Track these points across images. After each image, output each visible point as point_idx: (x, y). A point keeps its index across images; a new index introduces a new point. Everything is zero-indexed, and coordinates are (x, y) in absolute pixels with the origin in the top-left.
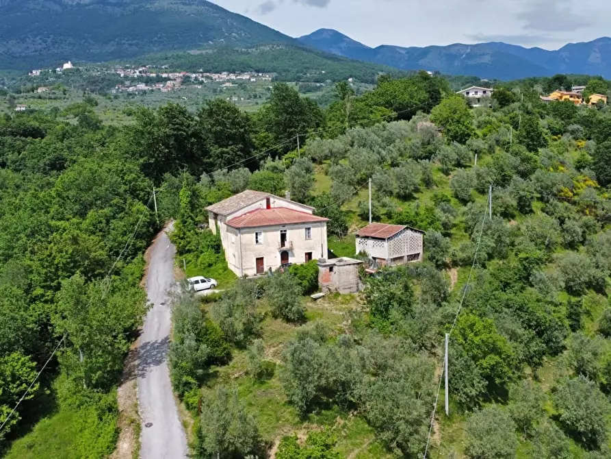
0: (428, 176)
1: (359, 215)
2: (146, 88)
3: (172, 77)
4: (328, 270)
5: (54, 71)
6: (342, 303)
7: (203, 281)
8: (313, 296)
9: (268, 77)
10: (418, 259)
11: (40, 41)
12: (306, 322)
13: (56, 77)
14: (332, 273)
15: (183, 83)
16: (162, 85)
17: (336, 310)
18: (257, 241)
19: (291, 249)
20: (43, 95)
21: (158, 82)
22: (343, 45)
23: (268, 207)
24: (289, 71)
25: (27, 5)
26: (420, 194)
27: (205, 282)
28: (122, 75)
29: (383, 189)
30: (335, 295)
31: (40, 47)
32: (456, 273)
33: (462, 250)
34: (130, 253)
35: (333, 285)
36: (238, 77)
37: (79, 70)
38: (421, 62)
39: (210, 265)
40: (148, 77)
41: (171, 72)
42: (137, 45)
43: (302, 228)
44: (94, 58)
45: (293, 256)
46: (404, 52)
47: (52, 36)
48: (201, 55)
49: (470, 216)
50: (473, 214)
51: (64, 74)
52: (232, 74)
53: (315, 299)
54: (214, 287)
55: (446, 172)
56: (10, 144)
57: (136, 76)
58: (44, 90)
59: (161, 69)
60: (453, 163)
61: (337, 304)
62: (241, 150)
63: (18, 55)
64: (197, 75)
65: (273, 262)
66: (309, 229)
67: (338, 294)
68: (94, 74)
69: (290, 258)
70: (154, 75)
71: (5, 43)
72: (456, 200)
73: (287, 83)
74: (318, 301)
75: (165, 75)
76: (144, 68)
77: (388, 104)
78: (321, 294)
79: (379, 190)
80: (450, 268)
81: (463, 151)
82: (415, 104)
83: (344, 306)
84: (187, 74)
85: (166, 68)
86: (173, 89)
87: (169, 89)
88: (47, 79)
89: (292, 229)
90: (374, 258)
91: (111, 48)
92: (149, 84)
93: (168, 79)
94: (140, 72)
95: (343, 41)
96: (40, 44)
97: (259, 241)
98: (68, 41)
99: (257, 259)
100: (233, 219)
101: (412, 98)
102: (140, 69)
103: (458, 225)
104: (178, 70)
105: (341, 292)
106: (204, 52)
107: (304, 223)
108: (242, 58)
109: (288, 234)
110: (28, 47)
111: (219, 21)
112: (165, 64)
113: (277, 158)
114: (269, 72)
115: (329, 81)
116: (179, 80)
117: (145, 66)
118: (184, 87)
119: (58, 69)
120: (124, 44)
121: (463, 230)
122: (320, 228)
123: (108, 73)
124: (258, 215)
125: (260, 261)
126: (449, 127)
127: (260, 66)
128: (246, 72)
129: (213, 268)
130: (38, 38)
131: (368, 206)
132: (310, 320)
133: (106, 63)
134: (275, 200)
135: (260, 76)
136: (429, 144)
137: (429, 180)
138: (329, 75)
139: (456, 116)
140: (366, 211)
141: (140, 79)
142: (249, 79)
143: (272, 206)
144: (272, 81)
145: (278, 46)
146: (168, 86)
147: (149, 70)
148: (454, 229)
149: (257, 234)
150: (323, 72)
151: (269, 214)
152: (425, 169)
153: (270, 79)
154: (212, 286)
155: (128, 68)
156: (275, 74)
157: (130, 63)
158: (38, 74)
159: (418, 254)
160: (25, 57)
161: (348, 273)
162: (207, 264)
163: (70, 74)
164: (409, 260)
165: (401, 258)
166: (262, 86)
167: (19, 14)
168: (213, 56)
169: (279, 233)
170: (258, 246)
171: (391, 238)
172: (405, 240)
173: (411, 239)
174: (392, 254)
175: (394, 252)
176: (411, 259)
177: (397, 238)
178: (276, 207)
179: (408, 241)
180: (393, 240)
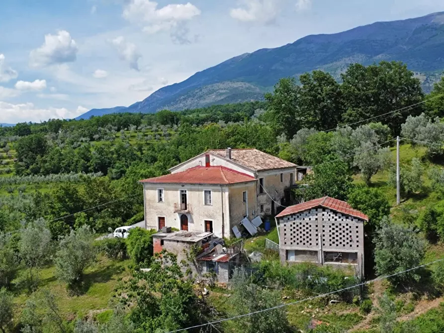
4: (160, 242)
10: (354, 261)
19: (190, 213)
43: (202, 190)
45: (192, 222)
65: (173, 224)
66: (209, 192)
69: (189, 223)
89: (191, 190)
97: (163, 199)
99: (159, 218)
107: (201, 185)
109: (189, 195)
122: (221, 193)
125: (161, 221)
134: (215, 157)
159: (354, 254)
161: (176, 251)
164: (328, 259)
165: (310, 253)
170: (160, 204)
171: (286, 219)
172: (320, 227)
173: (334, 227)
174: (289, 243)
175: (292, 241)
176: (335, 258)
177: (301, 221)
178: (215, 165)
179: (327, 229)
180: (291, 223)
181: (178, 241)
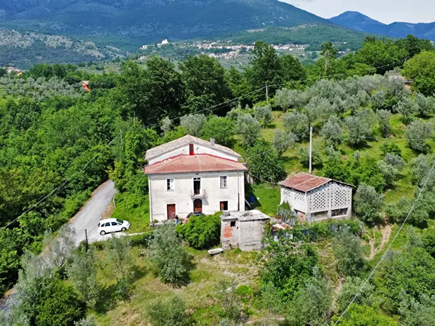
0: (385, 126)
1: (301, 163)
2: (215, 56)
3: (233, 49)
4: (230, 225)
5: (156, 46)
6: (240, 262)
7: (114, 224)
8: (210, 251)
9: (302, 47)
10: (345, 213)
11: (150, 26)
12: (188, 283)
13: (157, 50)
14: (233, 227)
15: (241, 52)
16: (226, 54)
17: (230, 270)
18: (169, 188)
19: (205, 197)
20: (142, 62)
21: (223, 52)
22: (363, 23)
23: (192, 153)
24: (318, 43)
25: (144, 3)
26: (375, 142)
27: (116, 224)
28: (200, 48)
29: (331, 138)
30: (236, 252)
31: (150, 30)
32: (390, 231)
33: (400, 206)
34: (80, 187)
35: (234, 241)
36: (280, 48)
37: (172, 45)
38: (426, 35)
39: (135, 206)
40: (217, 49)
41: (233, 45)
42: (213, 27)
43: (218, 176)
44: (183, 37)
45: (207, 204)
46: (412, 27)
47: (158, 23)
48: (256, 32)
49: (418, 169)
50: (421, 167)
51: (162, 48)
52: (276, 46)
53: (212, 255)
54: (124, 230)
55: (407, 122)
56: (99, 94)
57: (209, 48)
58: (144, 58)
59: (227, 43)
60: (415, 113)
61: (234, 262)
62: (214, 98)
63: (136, 36)
64: (251, 47)
65: (185, 209)
66: (225, 177)
67: (239, 251)
68: (181, 47)
69: (203, 206)
70: (221, 47)
71: (129, 28)
72: (410, 150)
73: (317, 52)
74: (215, 258)
75: (228, 47)
76: (215, 43)
77: (370, 61)
78: (220, 250)
79: (328, 138)
80: (384, 225)
81: (427, 103)
82: (395, 61)
83: (240, 266)
84: (244, 46)
85: (230, 42)
86: (233, 57)
87: (231, 57)
88: (151, 51)
89: (206, 177)
90: (296, 211)
91: (195, 29)
92: (217, 54)
93: (231, 50)
94: (212, 46)
95: (364, 20)
96: (151, 28)
97: (172, 188)
98: (168, 26)
99: (168, 206)
100: (155, 164)
101: (392, 56)
102: (213, 44)
103: (405, 177)
104: (238, 43)
105: (243, 249)
106: (257, 30)
107: (218, 172)
108: (285, 34)
109: (203, 182)
110: (143, 31)
111: (271, 8)
112: (229, 40)
113: (247, 105)
114: (304, 44)
115: (348, 50)
116: (238, 51)
117: (216, 41)
118: (241, 55)
119: (159, 44)
120: (204, 26)
121: (410, 183)
122: (237, 177)
123: (191, 47)
124: (177, 161)
125: (171, 207)
126: (417, 80)
127: (297, 39)
128: (286, 44)
129: (138, 209)
130: (149, 24)
131: (308, 154)
132: (193, 281)
133: (191, 40)
134: (199, 146)
135: (297, 47)
136: (394, 95)
137: (385, 129)
138: (349, 45)
139: (425, 70)
140: (306, 160)
141: (211, 51)
142: (288, 49)
143: (195, 152)
144: (305, 50)
145: (312, 25)
146: (230, 55)
147: (219, 44)
148: (400, 180)
149: (168, 180)
150: (345, 43)
151: (189, 160)
152: (383, 118)
153: (304, 49)
154: (124, 229)
155: (204, 43)
156: (308, 45)
157: (206, 39)
158: (146, 48)
159: (346, 209)
160: (140, 37)
161: (252, 229)
162: (133, 205)
163: (166, 48)
164: (333, 215)
165: (324, 213)
166: (297, 54)
167: (138, 9)
168: (264, 33)
169: (192, 181)
170: (169, 192)
171: (311, 192)
172: (330, 194)
173: (337, 193)
174: (312, 208)
175: (314, 207)
176: (336, 214)
177: (320, 192)
178: (199, 153)
179: (334, 195)
180: (314, 194)
181: (254, 220)
